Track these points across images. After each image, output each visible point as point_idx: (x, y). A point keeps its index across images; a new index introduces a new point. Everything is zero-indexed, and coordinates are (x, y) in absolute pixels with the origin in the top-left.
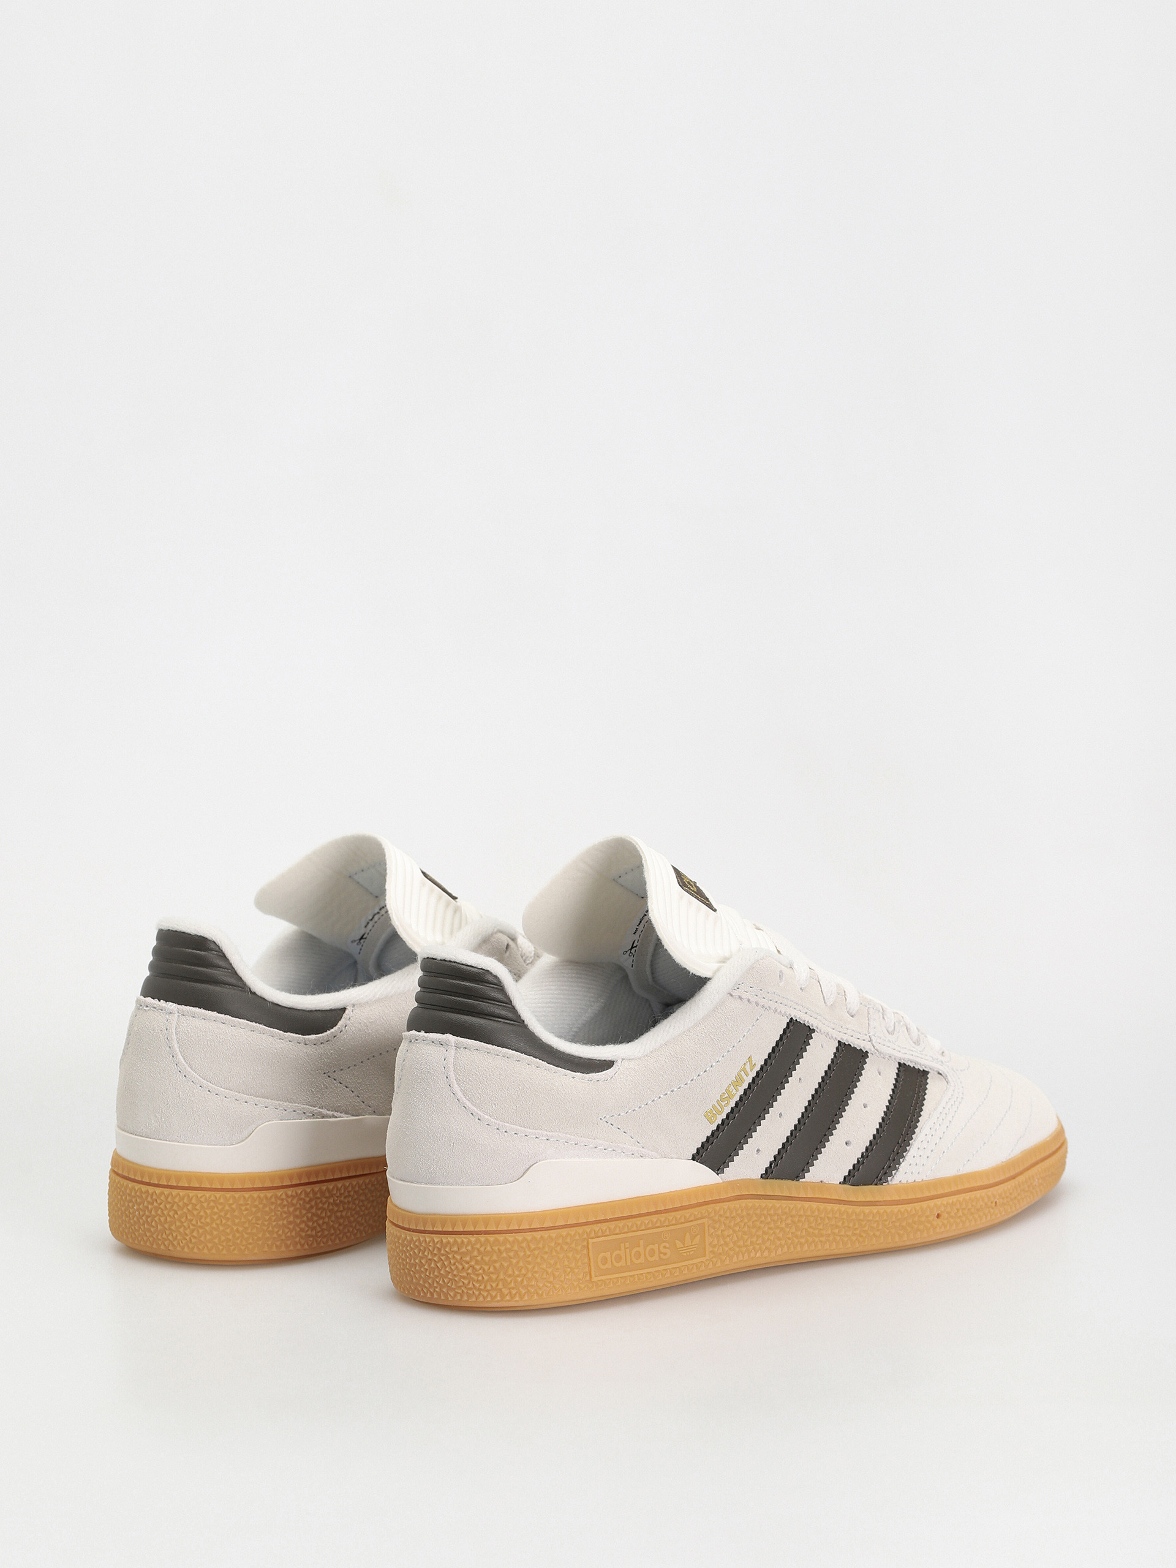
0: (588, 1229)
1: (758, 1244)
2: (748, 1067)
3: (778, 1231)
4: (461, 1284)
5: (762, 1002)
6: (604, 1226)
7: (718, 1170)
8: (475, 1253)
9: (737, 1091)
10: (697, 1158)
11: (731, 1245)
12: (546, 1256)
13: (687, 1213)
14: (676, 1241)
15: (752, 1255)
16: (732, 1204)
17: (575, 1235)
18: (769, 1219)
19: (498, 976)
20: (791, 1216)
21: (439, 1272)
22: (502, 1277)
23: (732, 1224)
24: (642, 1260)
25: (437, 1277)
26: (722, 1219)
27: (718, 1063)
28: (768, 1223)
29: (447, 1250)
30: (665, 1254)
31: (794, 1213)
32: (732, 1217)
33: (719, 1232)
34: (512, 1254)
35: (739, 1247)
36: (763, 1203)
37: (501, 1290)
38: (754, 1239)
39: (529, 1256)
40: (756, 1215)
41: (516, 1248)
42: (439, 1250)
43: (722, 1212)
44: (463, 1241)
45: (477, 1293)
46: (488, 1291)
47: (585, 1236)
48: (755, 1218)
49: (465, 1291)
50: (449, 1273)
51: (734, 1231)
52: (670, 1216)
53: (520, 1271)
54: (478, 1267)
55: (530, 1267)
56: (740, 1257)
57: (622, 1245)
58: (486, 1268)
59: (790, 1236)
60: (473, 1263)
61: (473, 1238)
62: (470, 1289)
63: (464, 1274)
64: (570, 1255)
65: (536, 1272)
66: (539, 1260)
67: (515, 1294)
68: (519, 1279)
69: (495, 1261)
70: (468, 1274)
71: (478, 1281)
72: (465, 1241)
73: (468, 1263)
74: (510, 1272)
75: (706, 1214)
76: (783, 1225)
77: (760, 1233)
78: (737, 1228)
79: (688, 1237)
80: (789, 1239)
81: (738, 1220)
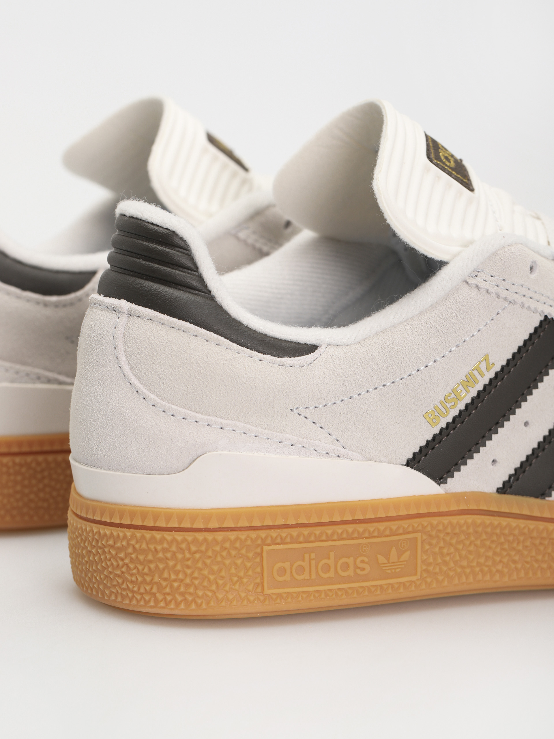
0: (263, 534)
1: (487, 566)
2: (483, 367)
3: (513, 553)
4: (115, 583)
5: (504, 294)
6: (284, 533)
7: (440, 479)
8: (130, 550)
9: (468, 392)
10: (411, 463)
11: (452, 565)
12: (208, 561)
13: (394, 525)
14: (379, 556)
15: (480, 577)
16: (455, 520)
17: (246, 539)
18: (502, 540)
19: (185, 238)
20: (532, 538)
21: (97, 567)
22: (156, 579)
23: (454, 541)
24: (331, 574)
25: (95, 571)
26: (442, 535)
27: (443, 359)
28: (502, 544)
29: (103, 542)
30: (363, 569)
31: (535, 534)
32: (455, 534)
33: (437, 550)
34: (169, 555)
35: (462, 567)
36: (496, 520)
37: (154, 594)
38: (482, 560)
39: (188, 559)
40: (486, 533)
41: (174, 548)
42: (97, 541)
43: (441, 527)
44: (118, 536)
45: (130, 595)
46: (142, 594)
47: (259, 542)
48: (484, 537)
49: (119, 591)
50: (105, 568)
51: (456, 549)
52: (371, 527)
53: (177, 575)
54: (132, 566)
55: (189, 571)
56: (464, 579)
57: (307, 556)
58: (140, 568)
59: (529, 559)
60: (127, 561)
61: (129, 533)
62: (124, 589)
63: (118, 572)
64: (239, 562)
65: (196, 578)
66: (200, 565)
67: (171, 601)
68: (176, 584)
69: (151, 562)
70: (123, 572)
71: (132, 582)
72: (121, 534)
73: (122, 559)
74: (166, 575)
75: (420, 528)
76: (520, 547)
77: (490, 554)
78: (460, 547)
79: (394, 552)
80: (527, 562)
81: (463, 537)
